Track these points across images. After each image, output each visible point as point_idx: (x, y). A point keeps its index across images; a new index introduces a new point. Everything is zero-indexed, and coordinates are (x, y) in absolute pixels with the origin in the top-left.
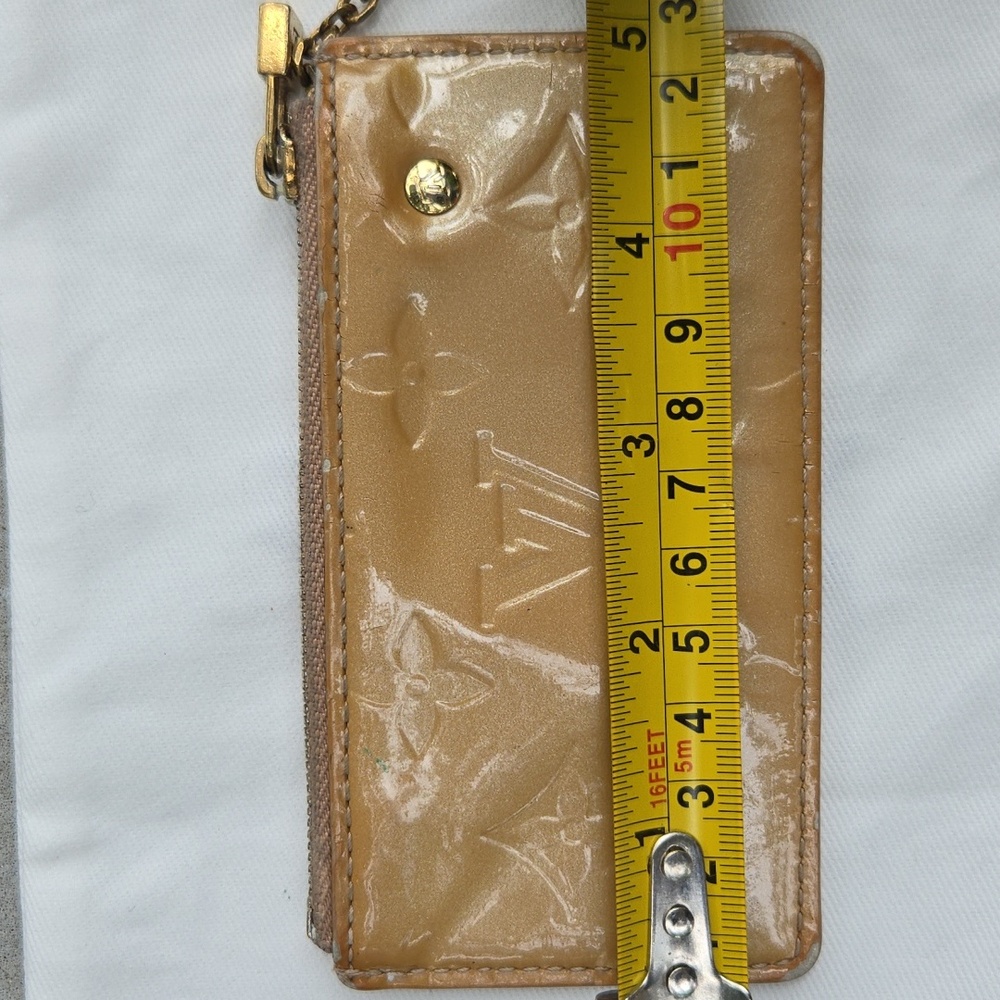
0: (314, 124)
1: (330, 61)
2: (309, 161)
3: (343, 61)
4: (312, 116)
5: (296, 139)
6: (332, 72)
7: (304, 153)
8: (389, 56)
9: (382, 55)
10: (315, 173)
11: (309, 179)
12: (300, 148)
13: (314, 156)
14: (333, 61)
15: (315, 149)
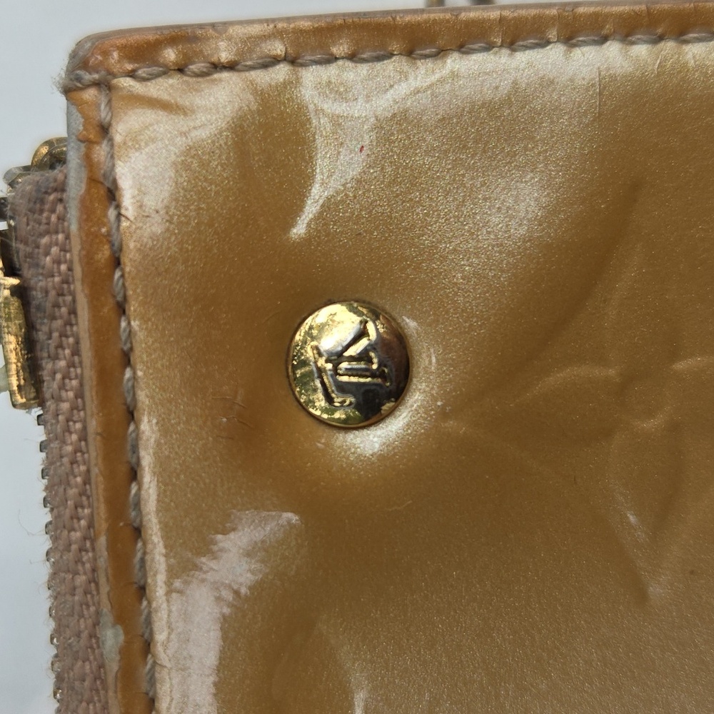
0: (68, 237)
1: (97, 84)
2: (59, 323)
3: (126, 82)
4: (62, 219)
5: (27, 272)
6: (104, 114)
7: (48, 305)
8: (231, 67)
9: (217, 67)
10: (76, 352)
11: (62, 363)
12: (37, 295)
13: (73, 312)
14: (105, 85)
15: (73, 294)
